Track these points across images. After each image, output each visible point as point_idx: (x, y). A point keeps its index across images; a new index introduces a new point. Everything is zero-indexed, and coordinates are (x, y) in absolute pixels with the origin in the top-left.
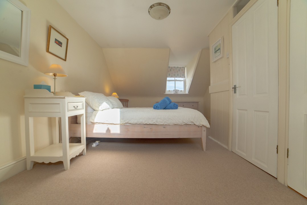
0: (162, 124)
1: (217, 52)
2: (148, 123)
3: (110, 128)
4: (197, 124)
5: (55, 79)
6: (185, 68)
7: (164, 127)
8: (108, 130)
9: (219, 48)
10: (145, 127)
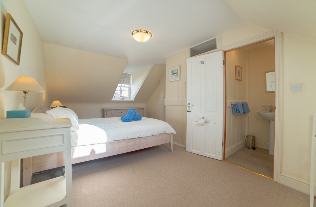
0: (144, 136)
1: (174, 75)
2: (133, 138)
3: (95, 149)
4: (168, 132)
5: (25, 97)
6: (130, 75)
7: (145, 139)
8: (93, 151)
9: (176, 72)
10: (129, 142)
